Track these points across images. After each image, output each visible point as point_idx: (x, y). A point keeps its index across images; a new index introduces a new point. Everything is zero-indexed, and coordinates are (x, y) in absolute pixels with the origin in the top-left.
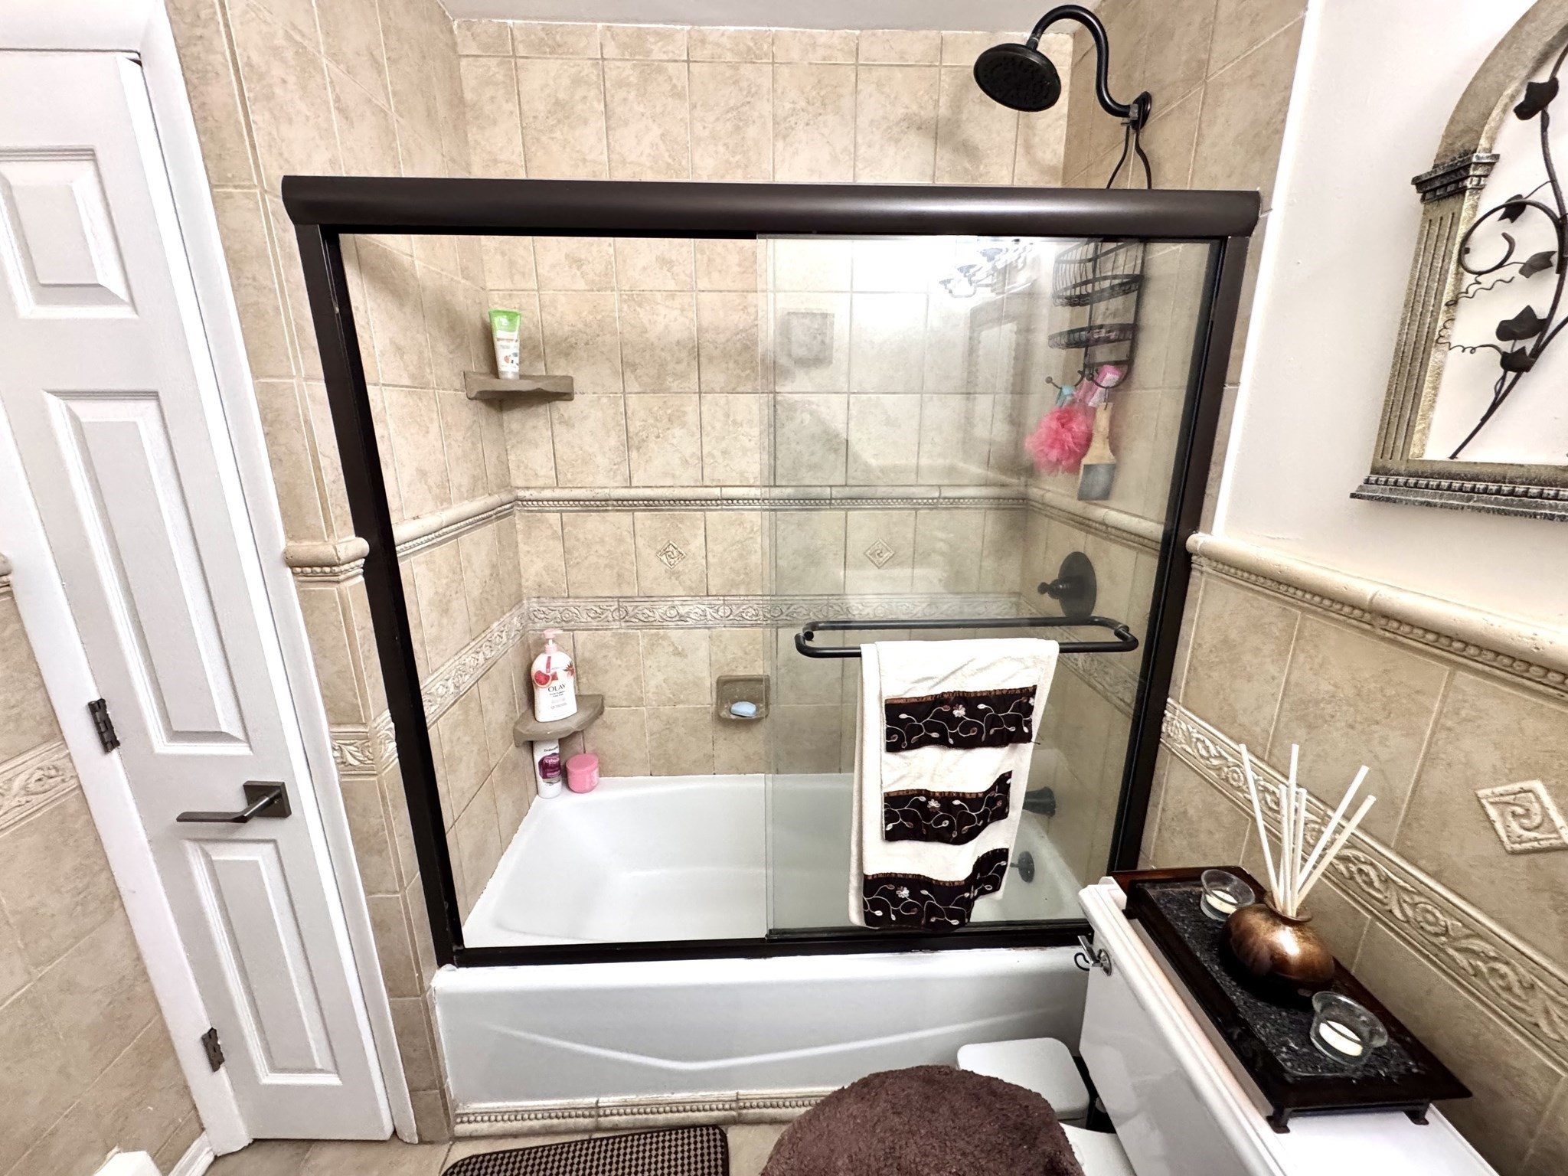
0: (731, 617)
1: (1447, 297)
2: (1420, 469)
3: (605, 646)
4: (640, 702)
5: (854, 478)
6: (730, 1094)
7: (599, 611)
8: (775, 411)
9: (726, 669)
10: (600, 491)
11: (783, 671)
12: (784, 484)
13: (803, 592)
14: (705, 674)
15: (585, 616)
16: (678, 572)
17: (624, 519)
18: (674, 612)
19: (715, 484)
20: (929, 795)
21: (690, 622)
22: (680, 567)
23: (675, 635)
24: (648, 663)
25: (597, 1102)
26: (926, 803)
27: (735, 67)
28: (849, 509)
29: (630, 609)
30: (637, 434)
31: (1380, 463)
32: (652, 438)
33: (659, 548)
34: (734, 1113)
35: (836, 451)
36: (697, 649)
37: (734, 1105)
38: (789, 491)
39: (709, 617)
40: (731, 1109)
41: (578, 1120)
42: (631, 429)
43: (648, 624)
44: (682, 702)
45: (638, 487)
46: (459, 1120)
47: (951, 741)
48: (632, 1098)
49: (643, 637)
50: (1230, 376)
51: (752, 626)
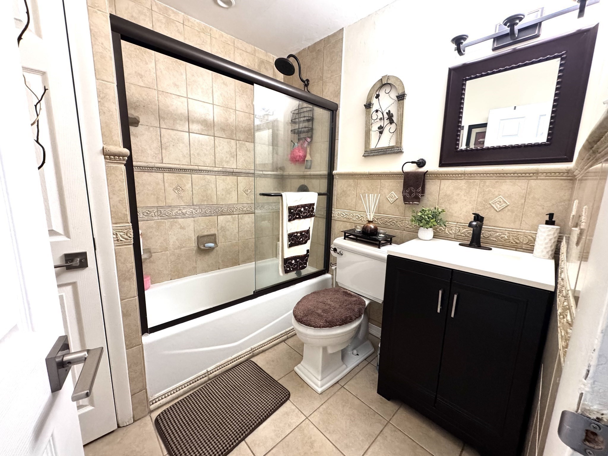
0: (202, 213)
1: (371, 123)
2: (371, 150)
3: (151, 227)
4: (166, 249)
5: (239, 166)
6: (249, 349)
7: (149, 212)
8: (214, 142)
9: (200, 232)
10: (150, 163)
11: (220, 231)
12: (218, 166)
13: (225, 203)
14: (193, 235)
15: (142, 215)
16: (182, 196)
17: (160, 175)
18: (180, 212)
19: (195, 165)
20: (297, 233)
21: (187, 215)
22: (182, 195)
23: (181, 221)
24: (170, 233)
25: (207, 370)
26: (297, 235)
27: (199, 32)
28: (238, 176)
29: (162, 211)
30: (165, 144)
31: (366, 150)
32: (171, 145)
33: (174, 187)
34: (251, 354)
35: (234, 157)
36: (189, 226)
37: (251, 352)
38: (220, 169)
39: (194, 213)
40: (250, 353)
41: (201, 380)
42: (162, 141)
43: (169, 217)
44: (184, 247)
45: (166, 164)
46: (151, 403)
47: (301, 217)
48: (218, 364)
49: (168, 222)
50: (336, 138)
51: (209, 216)
